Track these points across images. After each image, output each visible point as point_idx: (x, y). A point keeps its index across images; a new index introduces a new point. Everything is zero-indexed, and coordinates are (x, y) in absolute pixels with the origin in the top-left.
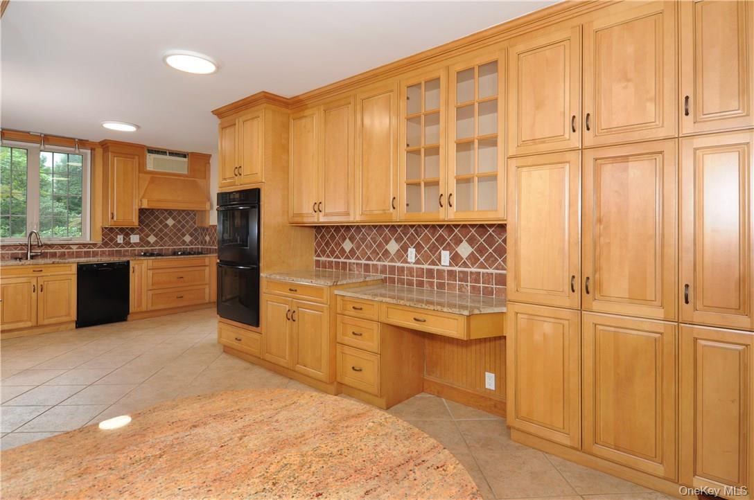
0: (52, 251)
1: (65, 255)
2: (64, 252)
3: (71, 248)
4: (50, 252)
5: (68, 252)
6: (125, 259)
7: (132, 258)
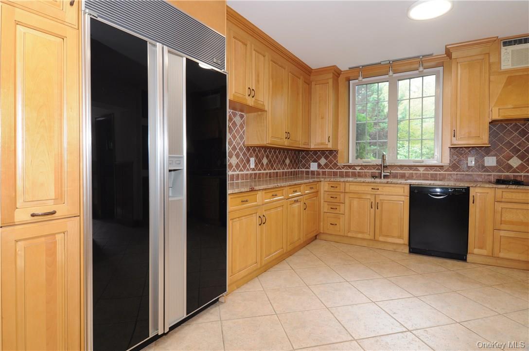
0: (401, 172)
1: (413, 176)
2: (413, 173)
3: (418, 170)
4: (400, 173)
5: (416, 174)
6: (466, 185)
7: (472, 185)
